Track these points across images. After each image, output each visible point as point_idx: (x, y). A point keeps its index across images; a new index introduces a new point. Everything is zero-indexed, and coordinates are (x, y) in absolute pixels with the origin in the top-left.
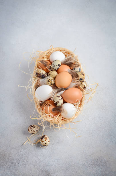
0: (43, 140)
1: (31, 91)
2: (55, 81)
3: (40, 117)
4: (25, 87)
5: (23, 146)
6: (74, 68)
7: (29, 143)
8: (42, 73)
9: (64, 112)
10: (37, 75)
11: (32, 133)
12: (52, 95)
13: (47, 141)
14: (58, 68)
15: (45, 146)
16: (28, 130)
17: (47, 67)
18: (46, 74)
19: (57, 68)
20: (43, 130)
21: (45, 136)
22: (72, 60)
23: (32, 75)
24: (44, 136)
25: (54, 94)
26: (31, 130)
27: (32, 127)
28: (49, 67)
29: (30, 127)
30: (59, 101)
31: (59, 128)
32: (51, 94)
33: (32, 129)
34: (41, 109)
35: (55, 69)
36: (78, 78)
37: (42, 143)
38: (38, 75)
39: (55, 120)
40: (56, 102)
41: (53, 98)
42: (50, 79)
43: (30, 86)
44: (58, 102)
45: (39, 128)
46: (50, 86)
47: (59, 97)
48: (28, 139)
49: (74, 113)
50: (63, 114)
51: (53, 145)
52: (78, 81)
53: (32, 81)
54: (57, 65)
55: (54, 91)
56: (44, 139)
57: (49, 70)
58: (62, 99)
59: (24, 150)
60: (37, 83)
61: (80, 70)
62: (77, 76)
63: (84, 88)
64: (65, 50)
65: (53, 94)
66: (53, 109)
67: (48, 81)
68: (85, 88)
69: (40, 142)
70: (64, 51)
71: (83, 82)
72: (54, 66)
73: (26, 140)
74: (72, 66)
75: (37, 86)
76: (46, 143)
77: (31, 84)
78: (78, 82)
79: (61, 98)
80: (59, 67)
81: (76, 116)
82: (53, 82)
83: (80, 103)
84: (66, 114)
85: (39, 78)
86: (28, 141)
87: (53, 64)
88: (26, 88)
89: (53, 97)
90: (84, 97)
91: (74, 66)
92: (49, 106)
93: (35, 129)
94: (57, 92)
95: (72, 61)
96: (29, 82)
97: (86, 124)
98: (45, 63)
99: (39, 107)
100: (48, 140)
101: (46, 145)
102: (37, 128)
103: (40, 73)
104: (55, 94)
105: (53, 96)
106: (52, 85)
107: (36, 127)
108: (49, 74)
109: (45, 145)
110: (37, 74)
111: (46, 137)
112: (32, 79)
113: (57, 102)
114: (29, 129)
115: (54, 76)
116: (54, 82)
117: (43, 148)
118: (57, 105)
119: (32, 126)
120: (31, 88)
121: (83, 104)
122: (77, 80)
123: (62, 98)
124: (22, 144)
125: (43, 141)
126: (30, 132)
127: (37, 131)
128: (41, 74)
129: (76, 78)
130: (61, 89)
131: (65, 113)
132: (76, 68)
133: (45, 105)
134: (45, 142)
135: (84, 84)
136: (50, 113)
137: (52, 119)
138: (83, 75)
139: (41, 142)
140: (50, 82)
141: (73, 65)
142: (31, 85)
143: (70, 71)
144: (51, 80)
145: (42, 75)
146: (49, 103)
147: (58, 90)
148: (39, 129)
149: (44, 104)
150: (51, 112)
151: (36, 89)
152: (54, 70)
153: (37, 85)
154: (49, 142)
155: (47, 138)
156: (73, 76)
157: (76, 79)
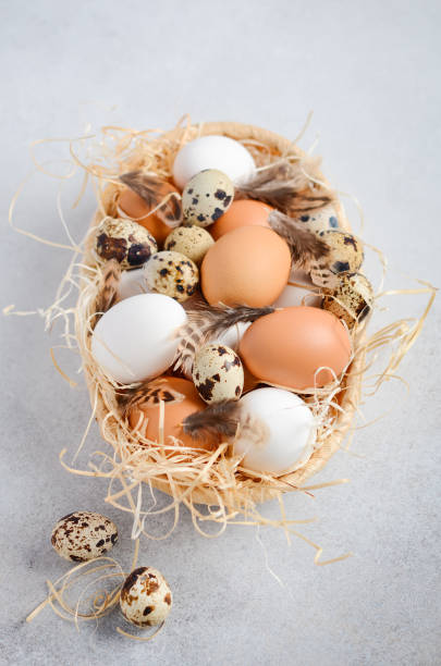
0: (132, 592)
1: (72, 331)
2: (200, 275)
3: (119, 461)
4: (38, 315)
5: (23, 629)
6: (304, 214)
7: (57, 611)
8: (131, 238)
9: (248, 432)
10: (104, 248)
11: (74, 558)
12: (183, 342)
13: (157, 599)
14: (217, 210)
15: (148, 623)
16: (54, 540)
17: (155, 210)
18: (149, 243)
19: (211, 212)
20: (135, 536)
21: (146, 573)
22: (292, 178)
23: (77, 249)
24: (141, 571)
25: (197, 339)
26: (66, 541)
27: (76, 520)
28: (169, 209)
29: (62, 523)
30: (222, 373)
31: (224, 520)
32: (178, 336)
33: (73, 535)
34: (125, 425)
35: (201, 218)
36: (322, 261)
37: (131, 610)
38: (110, 248)
39: (197, 474)
40: (202, 380)
41: (186, 356)
42: (170, 263)
43: (65, 305)
44: (217, 377)
45: (111, 530)
46: (176, 298)
47: (222, 351)
48: (52, 589)
49: (306, 439)
50: (243, 444)
51: (192, 625)
52: (324, 276)
53: (77, 280)
54: (212, 196)
55: (193, 325)
56: (139, 586)
57: (170, 224)
58: (236, 362)
59: (28, 651)
60: (107, 289)
61: (333, 223)
62: (322, 250)
63: (358, 312)
64: (256, 134)
65: (189, 340)
66: (190, 419)
67: (164, 273)
68: (363, 309)
69: (118, 606)
70: (252, 138)
71: (352, 279)
72: (195, 201)
73: (42, 594)
74: (293, 207)
75: (104, 304)
76: (148, 610)
77: (70, 296)
78: (324, 279)
79: (230, 357)
80: (219, 204)
81: (319, 462)
82: (189, 278)
83: (338, 390)
84: (261, 440)
85: (113, 265)
86: (55, 601)
87: (190, 192)
88: (45, 318)
89: (188, 352)
90: (358, 365)
91: (305, 204)
92: (169, 398)
93: (90, 536)
94: (214, 329)
95: (290, 184)
96: (62, 285)
97: (371, 508)
98: (148, 186)
99: (113, 413)
100: (163, 590)
101: (150, 617)
102: (102, 528)
103: (120, 236)
104: (203, 339)
105: (189, 346)
106: (184, 296)
107: (93, 524)
108: (169, 240)
109: (145, 619)
110: (103, 240)
111: (151, 576)
112: (76, 270)
113: (210, 376)
114: (58, 536)
115: (197, 249)
116: (196, 280)
117: (137, 638)
118: (208, 395)
119: (76, 516)
120: (72, 316)
121: (352, 399)
122: (322, 267)
123: (240, 360)
124: (16, 620)
125: (132, 598)
126: (64, 554)
127: (101, 543)
128: (123, 240)
129: (317, 258)
130: (231, 311)
131: (256, 438)
132: (311, 214)
133: (147, 399)
134: (145, 600)
135: (360, 288)
136: (173, 438)
137: (184, 469)
138: (350, 247)
139: (124, 606)
140: (171, 278)
141: (296, 200)
142: (72, 301)
143: (284, 222)
144: (178, 268)
145: (129, 245)
146: (165, 388)
147: (217, 318)
148: (114, 536)
149: (139, 394)
150: (179, 436)
151: (98, 317)
152: (197, 222)
153: (104, 301)
154: (167, 600)
155: (159, 580)
156: (299, 248)
157: (314, 263)
